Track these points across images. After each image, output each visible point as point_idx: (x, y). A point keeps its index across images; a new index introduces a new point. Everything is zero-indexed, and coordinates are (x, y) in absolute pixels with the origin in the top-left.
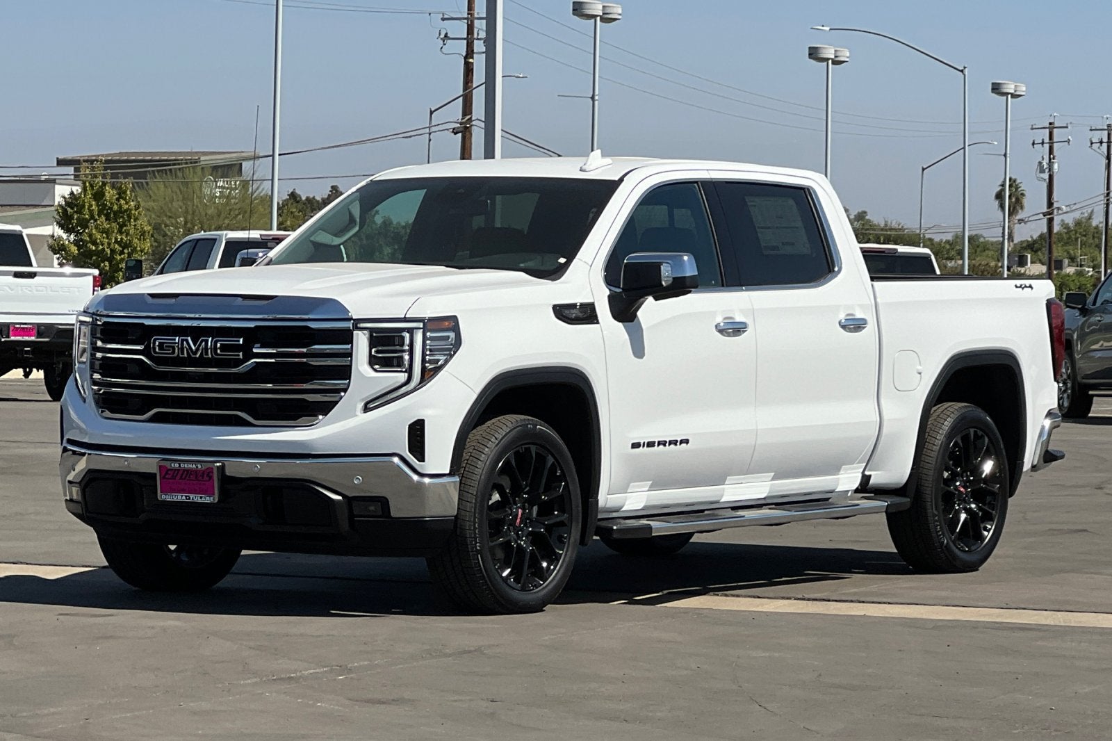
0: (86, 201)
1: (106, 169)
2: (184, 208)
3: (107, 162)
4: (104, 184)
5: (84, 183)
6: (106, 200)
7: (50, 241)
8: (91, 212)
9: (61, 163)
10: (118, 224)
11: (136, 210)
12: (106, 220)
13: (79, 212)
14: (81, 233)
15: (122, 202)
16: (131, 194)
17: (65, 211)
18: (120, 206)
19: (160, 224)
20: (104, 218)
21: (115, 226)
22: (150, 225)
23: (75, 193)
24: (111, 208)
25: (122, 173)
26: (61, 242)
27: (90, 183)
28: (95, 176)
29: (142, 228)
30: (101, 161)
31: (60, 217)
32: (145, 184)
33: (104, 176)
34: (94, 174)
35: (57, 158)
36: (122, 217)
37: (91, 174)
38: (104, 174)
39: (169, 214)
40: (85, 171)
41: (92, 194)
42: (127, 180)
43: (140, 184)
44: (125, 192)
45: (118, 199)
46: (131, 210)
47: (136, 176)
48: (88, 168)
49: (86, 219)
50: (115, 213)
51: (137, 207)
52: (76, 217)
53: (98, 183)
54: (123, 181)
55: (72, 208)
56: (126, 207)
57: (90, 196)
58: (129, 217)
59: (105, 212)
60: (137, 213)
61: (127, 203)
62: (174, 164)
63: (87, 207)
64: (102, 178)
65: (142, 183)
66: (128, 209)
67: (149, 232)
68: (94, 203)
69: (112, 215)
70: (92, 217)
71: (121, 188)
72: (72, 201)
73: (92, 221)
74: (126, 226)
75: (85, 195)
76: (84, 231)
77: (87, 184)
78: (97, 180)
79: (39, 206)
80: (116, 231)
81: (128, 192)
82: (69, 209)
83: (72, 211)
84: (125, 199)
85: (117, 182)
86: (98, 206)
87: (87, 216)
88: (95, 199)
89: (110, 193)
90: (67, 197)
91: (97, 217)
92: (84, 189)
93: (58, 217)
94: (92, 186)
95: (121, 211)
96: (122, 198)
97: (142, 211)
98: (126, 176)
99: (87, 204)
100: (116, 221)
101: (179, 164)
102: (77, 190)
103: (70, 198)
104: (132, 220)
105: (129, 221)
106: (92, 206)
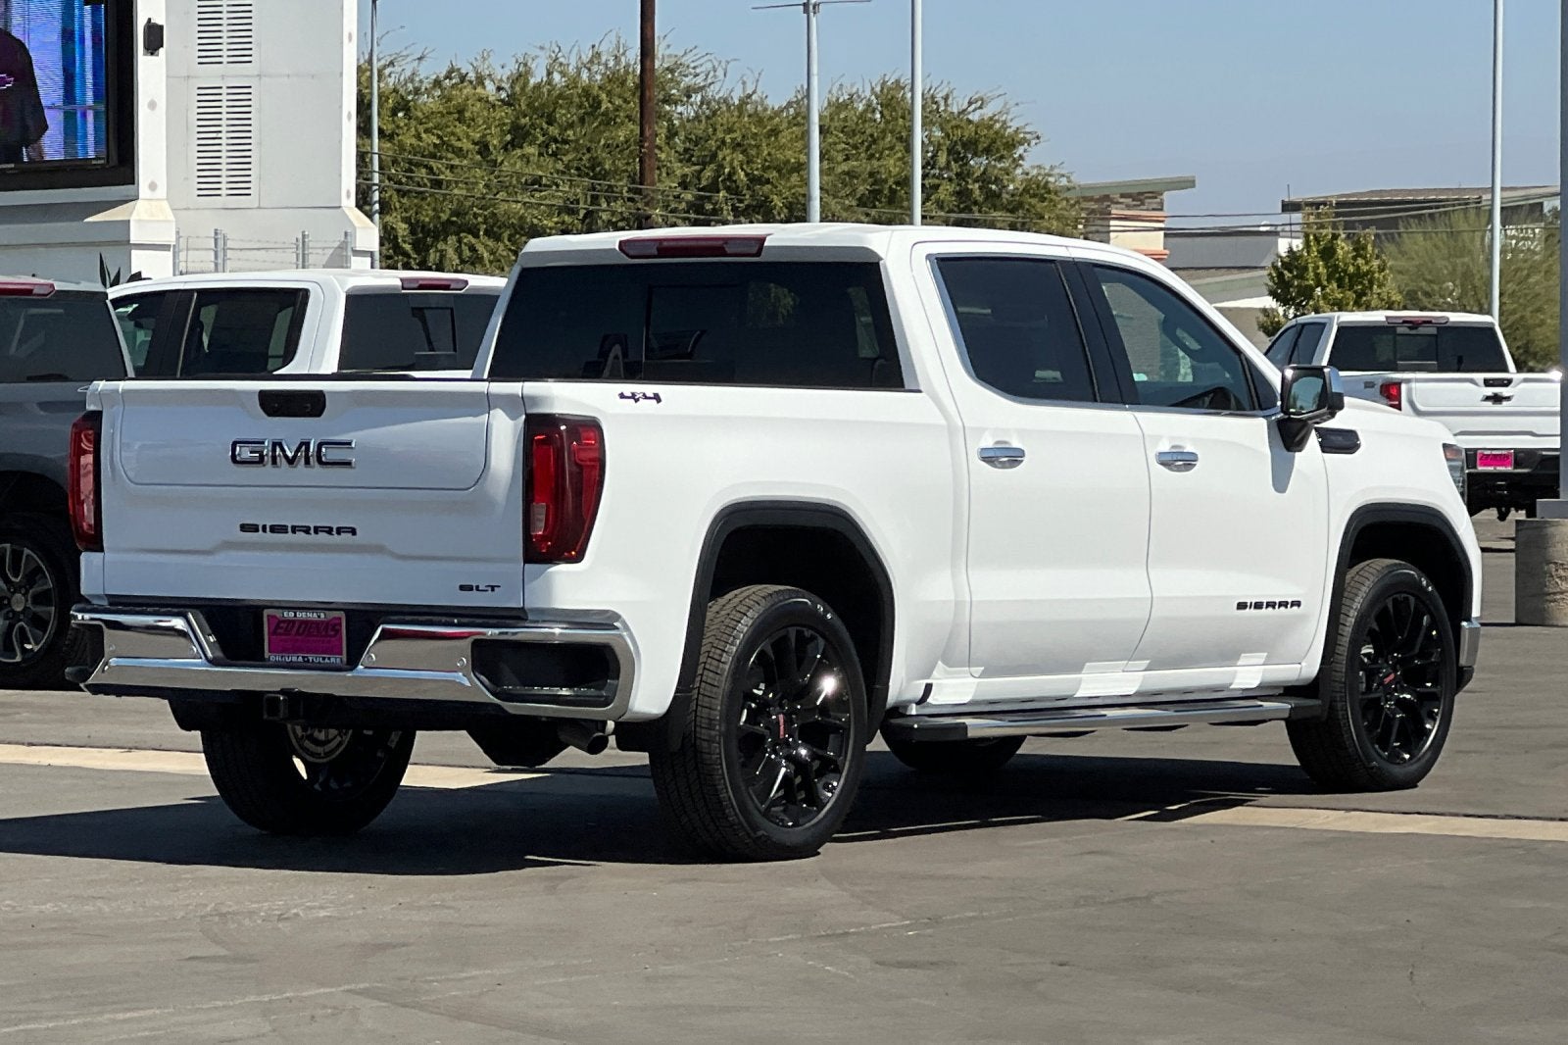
0: (1310, 261)
1: (1338, 215)
2: (1450, 268)
3: (1339, 204)
4: (1335, 237)
5: (1307, 236)
6: (1338, 259)
7: (1262, 318)
8: (1317, 275)
9: (1289, 207)
10: (1355, 292)
11: (1380, 272)
12: (1339, 287)
13: (1301, 277)
14: (1304, 306)
15: (1360, 261)
16: (1373, 250)
17: (1280, 275)
18: (1358, 268)
19: (1416, 293)
20: (1335, 285)
21: (1351, 295)
22: (1401, 292)
23: (1295, 249)
24: (1345, 271)
25: (1361, 222)
26: (1276, 319)
27: (1315, 235)
28: (1322, 226)
29: (1389, 298)
30: (1331, 204)
31: (1275, 284)
32: (1396, 236)
33: (1335, 226)
34: (1321, 223)
35: (1283, 201)
36: (1361, 283)
37: (1316, 224)
38: (1334, 223)
39: (1429, 277)
40: (1308, 219)
41: (1318, 251)
42: (1367, 230)
43: (1389, 236)
44: (1364, 248)
45: (1355, 258)
46: (1373, 273)
47: (1378, 224)
48: (1312, 214)
49: (1310, 286)
50: (1351, 276)
51: (1382, 269)
52: (1296, 283)
53: (1326, 236)
54: (1362, 233)
55: (1291, 272)
56: (1365, 268)
57: (1316, 254)
58: (1371, 283)
59: (1337, 275)
60: (1381, 277)
61: (1367, 263)
62: (1437, 207)
63: (1310, 269)
64: (1333, 229)
65: (1392, 234)
66: (1368, 272)
67: (1399, 303)
68: (1321, 263)
69: (1347, 280)
70: (1319, 284)
71: (1358, 241)
72: (1293, 260)
73: (1319, 289)
74: (1365, 294)
75: (1308, 252)
76: (1307, 304)
77: (1312, 237)
78: (1324, 232)
79: (1256, 268)
80: (1351, 303)
81: (1370, 248)
82: (1286, 272)
83: (1290, 275)
84: (1365, 258)
85: (1354, 234)
86: (1326, 266)
87: (1312, 282)
88: (1323, 258)
89: (1343, 248)
90: (1284, 255)
91: (1325, 283)
92: (1307, 244)
93: (1271, 284)
94: (1316, 239)
95: (1358, 275)
96: (1361, 256)
97: (1388, 275)
98: (1366, 225)
99: (1311, 266)
100: (1351, 288)
101: (1444, 206)
102: (1297, 246)
103: (1288, 256)
104: (1375, 287)
105: (1371, 288)
106: (1318, 268)
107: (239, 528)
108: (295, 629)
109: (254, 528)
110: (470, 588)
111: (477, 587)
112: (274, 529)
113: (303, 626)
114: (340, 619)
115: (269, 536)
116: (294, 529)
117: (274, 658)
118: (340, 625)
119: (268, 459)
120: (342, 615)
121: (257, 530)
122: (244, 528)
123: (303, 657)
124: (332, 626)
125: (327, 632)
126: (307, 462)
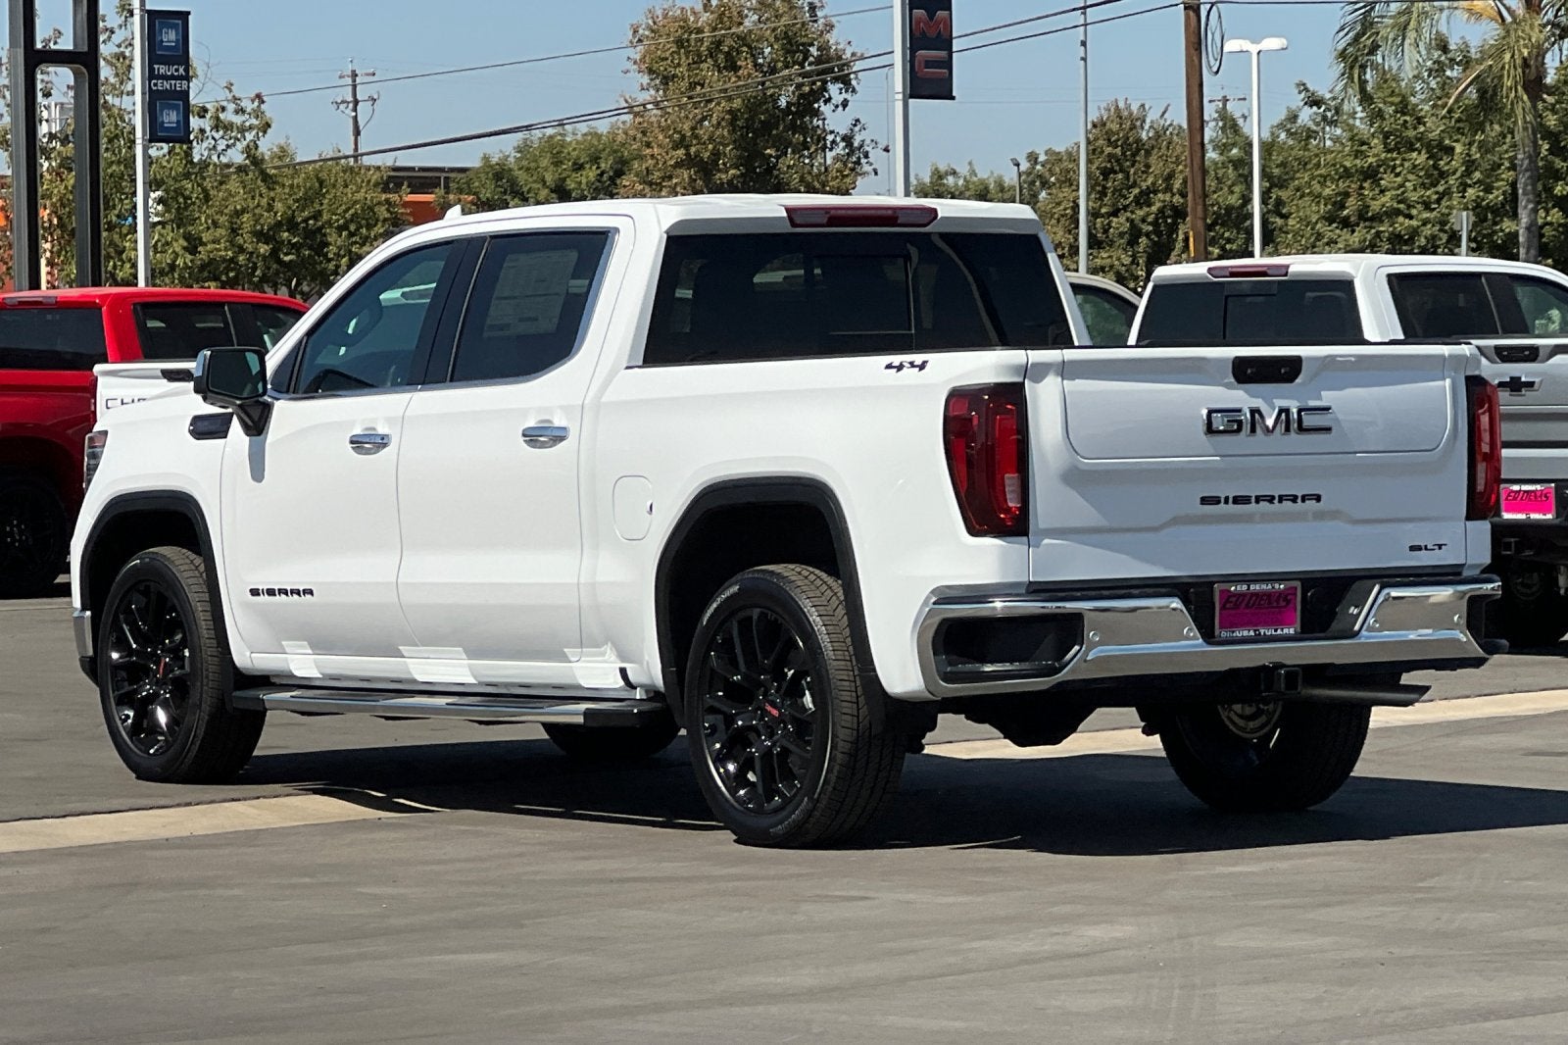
107: (1199, 501)
108: (1245, 602)
109: (1215, 501)
110: (1418, 548)
111: (1426, 546)
112: (1237, 500)
113: (1254, 598)
114: (1296, 588)
115: (1231, 508)
116: (1258, 499)
117: (1224, 634)
118: (1295, 594)
119: (1247, 428)
120: (1298, 584)
121: (1218, 502)
122: (1204, 501)
123: (1255, 631)
124: (1286, 597)
125: (1278, 603)
126: (1288, 429)
